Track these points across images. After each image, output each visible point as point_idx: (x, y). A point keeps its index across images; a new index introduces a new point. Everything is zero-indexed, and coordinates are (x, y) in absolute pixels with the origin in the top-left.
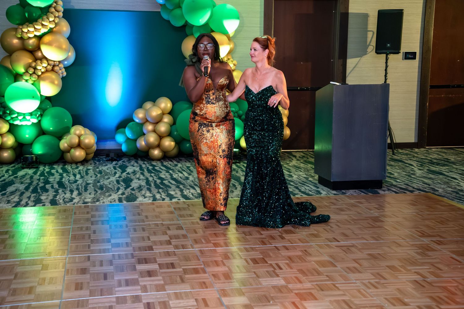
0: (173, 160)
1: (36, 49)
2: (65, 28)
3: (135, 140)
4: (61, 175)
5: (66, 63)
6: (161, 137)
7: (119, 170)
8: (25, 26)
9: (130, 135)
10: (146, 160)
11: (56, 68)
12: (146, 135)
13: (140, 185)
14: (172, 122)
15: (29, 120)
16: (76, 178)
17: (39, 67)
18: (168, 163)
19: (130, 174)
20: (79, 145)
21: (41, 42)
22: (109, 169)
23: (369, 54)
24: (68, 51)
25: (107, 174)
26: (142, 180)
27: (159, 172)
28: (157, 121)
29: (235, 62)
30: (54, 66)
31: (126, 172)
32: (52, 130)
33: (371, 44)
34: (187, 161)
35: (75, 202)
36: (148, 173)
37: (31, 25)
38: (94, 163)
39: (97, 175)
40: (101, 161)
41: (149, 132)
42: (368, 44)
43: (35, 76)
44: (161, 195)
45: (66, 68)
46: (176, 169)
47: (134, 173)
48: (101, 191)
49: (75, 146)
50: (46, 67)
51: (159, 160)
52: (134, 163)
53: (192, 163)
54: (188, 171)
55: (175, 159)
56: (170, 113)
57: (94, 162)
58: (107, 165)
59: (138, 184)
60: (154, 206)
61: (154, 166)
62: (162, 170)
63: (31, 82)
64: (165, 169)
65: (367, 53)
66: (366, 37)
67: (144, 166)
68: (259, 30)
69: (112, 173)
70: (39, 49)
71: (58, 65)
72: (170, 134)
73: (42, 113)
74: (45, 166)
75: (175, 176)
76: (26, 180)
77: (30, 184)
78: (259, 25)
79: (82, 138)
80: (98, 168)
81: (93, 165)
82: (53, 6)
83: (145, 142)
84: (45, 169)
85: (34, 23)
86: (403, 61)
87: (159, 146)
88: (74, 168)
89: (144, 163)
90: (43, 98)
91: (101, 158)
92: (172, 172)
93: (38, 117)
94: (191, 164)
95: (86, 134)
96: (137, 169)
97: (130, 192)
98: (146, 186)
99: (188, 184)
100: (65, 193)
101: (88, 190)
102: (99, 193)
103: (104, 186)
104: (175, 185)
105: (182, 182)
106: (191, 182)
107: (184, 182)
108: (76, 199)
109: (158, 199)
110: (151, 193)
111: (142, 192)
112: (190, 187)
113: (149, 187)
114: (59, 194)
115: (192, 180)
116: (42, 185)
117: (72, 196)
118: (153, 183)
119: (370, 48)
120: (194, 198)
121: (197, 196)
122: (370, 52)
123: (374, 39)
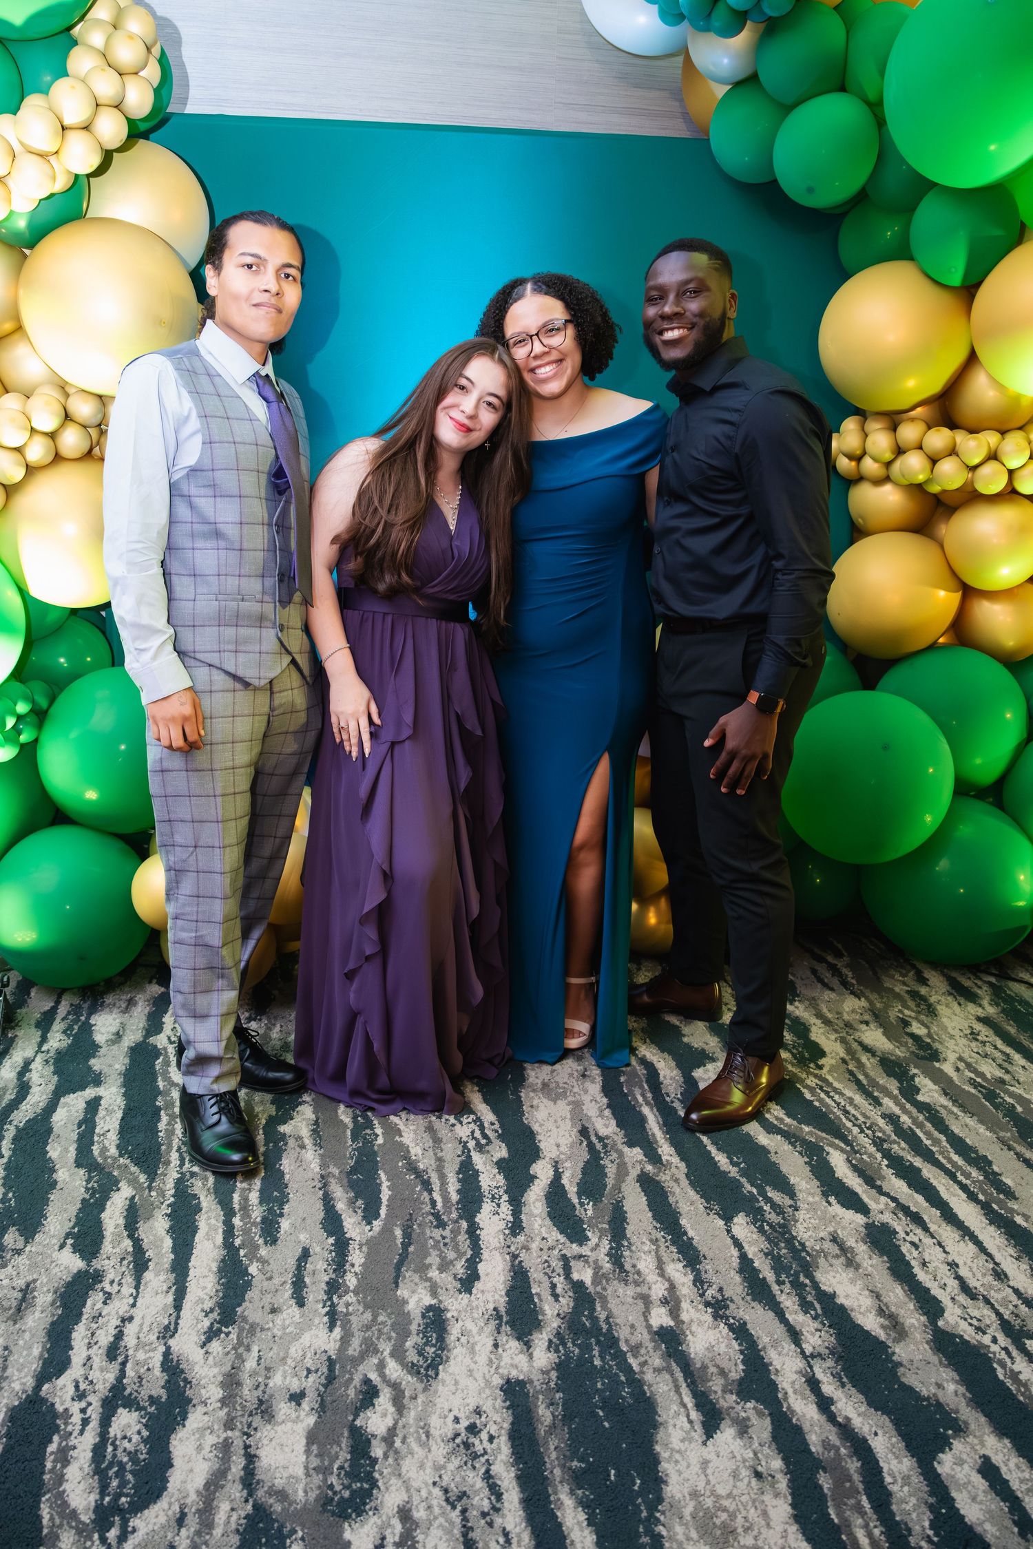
48: (369, 1218)
59: (564, 1106)
97: (557, 1264)
98: (626, 1150)
99: (862, 1131)
100: (140, 1263)
101: (283, 1200)
102: (357, 1257)
103: (379, 1131)
104: (790, 1143)
105: (808, 1096)
106: (858, 1098)
107: (812, 1082)
108: (200, 1409)
109: (814, 1441)
110: (710, 1293)
111: (639, 1273)
112: (899, 1175)
113: (649, 1168)
114: (98, 1277)
115: (844, 1061)
116: (38, 1097)
117: (176, 1329)
118: (647, 1103)
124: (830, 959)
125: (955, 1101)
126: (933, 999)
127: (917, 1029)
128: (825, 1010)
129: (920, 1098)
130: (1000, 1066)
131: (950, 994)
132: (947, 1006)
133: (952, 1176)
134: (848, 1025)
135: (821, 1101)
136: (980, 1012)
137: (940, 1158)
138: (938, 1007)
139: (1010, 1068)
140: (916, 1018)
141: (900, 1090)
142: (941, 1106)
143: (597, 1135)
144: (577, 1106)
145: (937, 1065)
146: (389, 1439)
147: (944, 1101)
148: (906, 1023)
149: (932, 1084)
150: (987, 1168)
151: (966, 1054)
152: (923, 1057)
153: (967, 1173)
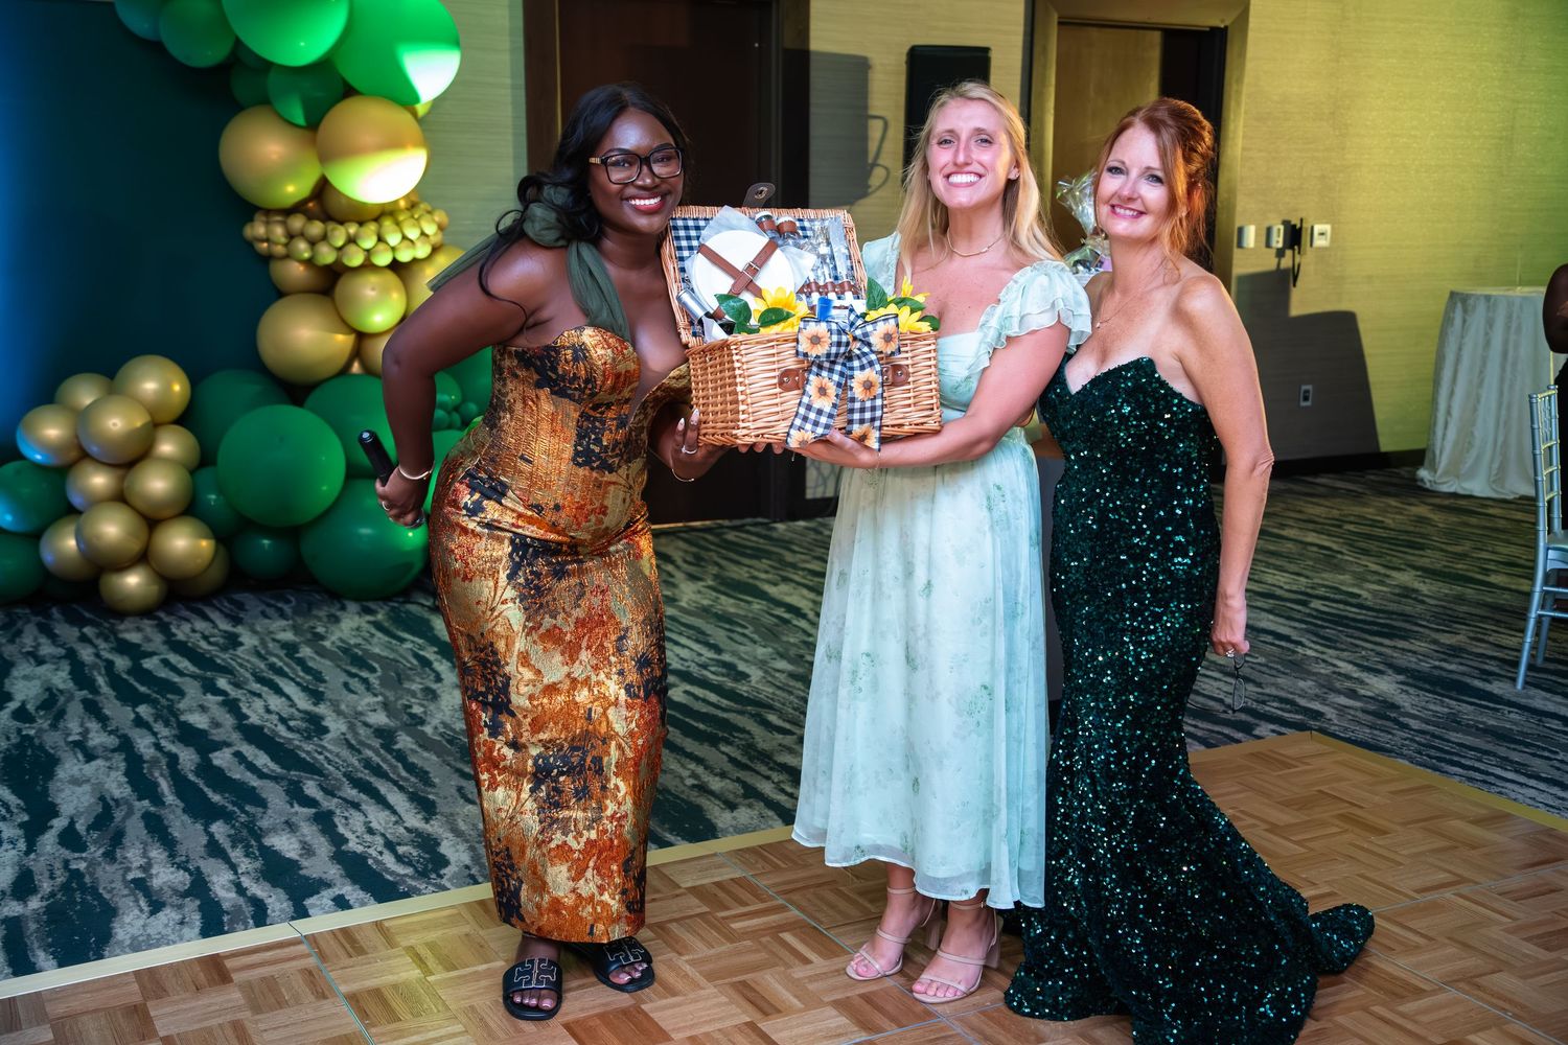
0: (208, 611)
3: (34, 537)
6: (152, 520)
9: (9, 518)
10: (87, 615)
12: (83, 516)
13: (102, 799)
14: (195, 457)
18: (194, 631)
19: (30, 719)
23: (878, 194)
26: (107, 759)
27: (173, 693)
28: (130, 458)
29: (440, 216)
31: (13, 705)
33: (879, 162)
34: (270, 611)
36: (118, 703)
41: (97, 501)
42: (870, 161)
44: (233, 867)
46: (241, 665)
47: (51, 702)
51: (146, 612)
52: (35, 639)
53: (293, 619)
54: (301, 674)
55: (215, 602)
56: (186, 419)
59: (87, 788)
60: (234, 996)
61: (134, 652)
62: (180, 673)
64: (192, 668)
65: (870, 190)
66: (865, 138)
67: (86, 654)
72: (189, 508)
75: (255, 714)
78: (508, 81)
83: (82, 546)
87: (143, 557)
89: (84, 639)
92: (230, 683)
94: (296, 629)
96: (61, 678)
97: (58, 865)
98: (137, 803)
99: (337, 768)
104: (278, 783)
105: (303, 755)
106: (345, 753)
107: (309, 748)
109: (226, 906)
110: (177, 860)
111: (125, 858)
112: (354, 787)
113: (152, 809)
115: (344, 734)
118: (162, 775)
119: (878, 175)
120: (412, 877)
121: (418, 862)
122: (880, 187)
123: (888, 146)
124: (364, 674)
125: (420, 746)
126: (438, 692)
127: (417, 710)
128: (343, 707)
129: (396, 747)
132: (450, 694)
133: (395, 783)
134: (361, 714)
135: (314, 758)
137: (392, 776)
140: (419, 704)
141: (382, 746)
142: (412, 750)
143: (113, 799)
144: (100, 784)
145: (419, 728)
147: (414, 747)
148: (408, 707)
149: (409, 739)
150: (424, 776)
151: (447, 719)
152: (411, 725)
153: (406, 780)
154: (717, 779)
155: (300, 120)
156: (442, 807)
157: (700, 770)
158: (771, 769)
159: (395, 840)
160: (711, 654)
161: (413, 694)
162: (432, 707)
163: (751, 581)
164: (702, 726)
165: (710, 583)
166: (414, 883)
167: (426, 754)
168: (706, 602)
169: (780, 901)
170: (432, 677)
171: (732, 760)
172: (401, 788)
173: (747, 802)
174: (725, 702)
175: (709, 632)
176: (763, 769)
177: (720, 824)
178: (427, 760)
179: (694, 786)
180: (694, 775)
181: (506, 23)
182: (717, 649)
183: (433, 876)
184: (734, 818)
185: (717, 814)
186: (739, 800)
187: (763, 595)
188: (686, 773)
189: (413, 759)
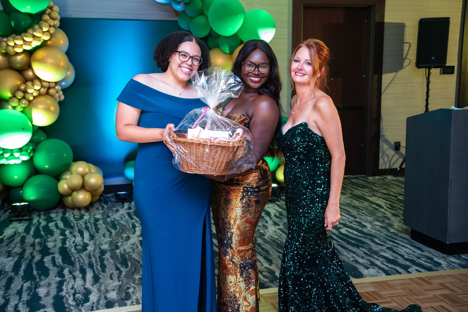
1: (26, 68)
2: (63, 40)
4: (63, 233)
5: (63, 84)
7: (136, 220)
8: (10, 38)
11: (52, 91)
15: (18, 158)
16: (83, 238)
17: (30, 91)
20: (83, 187)
21: (32, 59)
22: (124, 219)
23: (407, 68)
24: (66, 69)
25: (124, 229)
30: (49, 88)
32: (48, 168)
33: (407, 57)
35: (93, 303)
37: (18, 37)
38: (100, 208)
39: (111, 233)
40: (109, 204)
42: (404, 57)
43: (24, 101)
45: (64, 90)
48: (126, 268)
49: (78, 188)
50: (39, 90)
57: (101, 205)
58: (117, 211)
63: (19, 109)
65: (404, 67)
66: (402, 50)
68: (287, 43)
69: (128, 225)
70: (30, 67)
71: (54, 88)
73: (35, 147)
74: (39, 216)
76: (15, 246)
77: (21, 255)
78: (287, 37)
79: (86, 178)
80: (108, 217)
81: (101, 212)
82: (47, 12)
84: (41, 221)
85: (23, 34)
86: (441, 75)
88: (78, 217)
90: (36, 128)
91: (107, 197)
93: (30, 153)
95: (90, 172)
100: (74, 278)
101: (106, 267)
102: (124, 273)
103: (127, 256)
108: (94, 293)
114: (66, 280)
116: (38, 257)
117: (85, 285)
119: (406, 62)
120: (269, 282)
121: (270, 277)
122: (407, 66)
123: (410, 52)
125: (265, 242)
126: (267, 226)
127: (262, 231)
130: (279, 236)
131: (273, 225)
132: (271, 227)
136: (279, 227)
137: (257, 251)
138: (269, 227)
139: (281, 236)
140: (262, 229)
142: (262, 243)
145: (263, 237)
146: (133, 292)
147: (263, 242)
148: (259, 230)
149: (260, 240)
150: (267, 252)
151: (271, 235)
152: (260, 236)
153: (262, 252)
154: (361, 259)
155: (228, 52)
156: (274, 261)
157: (355, 255)
158: (379, 257)
159: (262, 271)
160: (353, 219)
161: (260, 226)
162: (266, 231)
163: (362, 195)
164: (353, 242)
165: (349, 195)
166: (269, 284)
167: (267, 245)
168: (348, 202)
169: (389, 300)
170: (265, 221)
171: (365, 253)
172: (261, 255)
173: (372, 267)
174: (359, 234)
175: (351, 211)
176: (376, 257)
177: (364, 273)
178: (267, 247)
179: (353, 261)
180: (353, 257)
181: (287, 19)
182: (355, 218)
183: (275, 282)
184: (369, 272)
185: (363, 270)
186: (369, 266)
187: (367, 200)
188: (350, 256)
189: (263, 246)
